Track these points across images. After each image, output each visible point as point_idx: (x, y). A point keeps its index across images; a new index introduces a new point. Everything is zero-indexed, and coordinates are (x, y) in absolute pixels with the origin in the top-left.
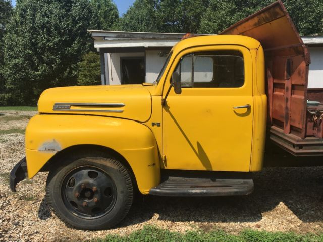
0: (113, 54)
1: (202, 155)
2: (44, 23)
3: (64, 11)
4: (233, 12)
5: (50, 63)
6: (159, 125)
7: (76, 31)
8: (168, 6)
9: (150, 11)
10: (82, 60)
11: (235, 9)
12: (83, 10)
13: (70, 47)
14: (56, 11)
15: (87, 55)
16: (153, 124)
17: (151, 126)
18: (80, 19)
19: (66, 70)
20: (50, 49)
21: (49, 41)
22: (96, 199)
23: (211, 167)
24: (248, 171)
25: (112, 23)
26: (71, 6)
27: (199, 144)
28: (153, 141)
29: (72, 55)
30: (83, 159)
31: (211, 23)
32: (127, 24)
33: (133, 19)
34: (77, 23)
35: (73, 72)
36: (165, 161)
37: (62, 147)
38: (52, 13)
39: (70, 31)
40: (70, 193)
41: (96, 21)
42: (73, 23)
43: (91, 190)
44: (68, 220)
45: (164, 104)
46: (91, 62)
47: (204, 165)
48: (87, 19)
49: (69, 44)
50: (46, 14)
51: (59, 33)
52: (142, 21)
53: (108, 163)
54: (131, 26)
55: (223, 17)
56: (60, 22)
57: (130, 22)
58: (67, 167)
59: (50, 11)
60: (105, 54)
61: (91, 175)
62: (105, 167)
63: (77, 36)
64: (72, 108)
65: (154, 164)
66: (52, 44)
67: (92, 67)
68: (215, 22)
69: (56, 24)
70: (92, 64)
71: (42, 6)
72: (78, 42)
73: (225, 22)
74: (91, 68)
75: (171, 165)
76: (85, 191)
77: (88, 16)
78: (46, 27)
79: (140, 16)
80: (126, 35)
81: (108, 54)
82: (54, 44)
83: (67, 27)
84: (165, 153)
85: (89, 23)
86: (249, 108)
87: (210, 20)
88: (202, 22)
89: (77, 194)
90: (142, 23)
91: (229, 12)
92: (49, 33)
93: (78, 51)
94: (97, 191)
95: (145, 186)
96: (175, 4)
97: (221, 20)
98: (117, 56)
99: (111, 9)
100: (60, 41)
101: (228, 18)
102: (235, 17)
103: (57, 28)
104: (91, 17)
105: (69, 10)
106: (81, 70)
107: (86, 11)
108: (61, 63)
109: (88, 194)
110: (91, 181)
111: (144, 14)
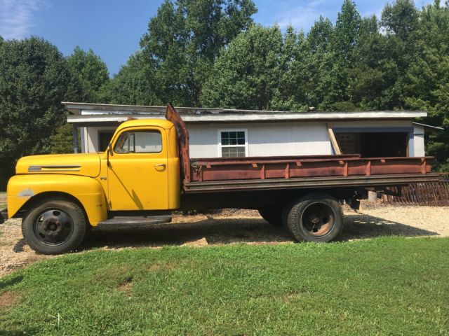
0: (89, 128)
1: (136, 199)
2: (7, 90)
3: (34, 75)
4: (234, 81)
5: (14, 137)
6: (105, 179)
7: (50, 98)
8: (171, 68)
9: (148, 74)
10: (55, 133)
11: (237, 77)
12: (59, 73)
13: (41, 117)
14: (25, 75)
15: (62, 127)
16: (101, 179)
17: (100, 180)
18: (54, 85)
19: (34, 145)
20: (15, 120)
21: (13, 110)
22: (58, 230)
23: (142, 207)
24: (167, 208)
25: (100, 86)
26: (44, 68)
27: (133, 191)
28: (101, 189)
29: (44, 127)
30: (49, 203)
31: (212, 92)
32: (116, 89)
33: (124, 83)
34: (51, 88)
35: (44, 147)
36: (110, 204)
37: (34, 193)
38: (18, 77)
39: (42, 98)
40: (39, 227)
41: (75, 86)
42: (45, 88)
43: (54, 224)
44: (37, 247)
45: (109, 164)
46: (67, 135)
47: (138, 206)
48: (64, 84)
49: (39, 113)
50: (11, 77)
51: (27, 101)
52: (136, 85)
53: (68, 205)
54: (122, 92)
55: (224, 85)
56: (29, 87)
57: (121, 87)
58: (38, 208)
59: (16, 74)
60: (81, 128)
61: (55, 214)
62: (65, 207)
63: (51, 104)
64: (43, 169)
65: (101, 205)
66: (17, 114)
67: (69, 141)
68: (216, 91)
69: (23, 90)
70: (69, 138)
71: (6, 68)
72: (52, 112)
73: (226, 91)
74: (67, 142)
75: (114, 208)
76: (51, 225)
77: (65, 81)
78: (9, 94)
79: (133, 79)
80: (104, 108)
81: (85, 128)
82: (20, 113)
83: (37, 93)
84: (111, 198)
85: (67, 89)
86: (164, 166)
87: (212, 89)
88: (203, 91)
89: (45, 227)
90: (135, 88)
91: (231, 80)
92: (14, 99)
93: (52, 122)
94: (59, 224)
95: (94, 220)
96: (178, 65)
97: (223, 89)
98: (95, 130)
99: (99, 69)
100: (27, 110)
101: (230, 87)
102: (237, 86)
103: (24, 94)
104: (69, 81)
105: (41, 73)
106: (54, 145)
107: (63, 75)
108: (29, 137)
109: (52, 227)
110: (55, 217)
111: (139, 76)
